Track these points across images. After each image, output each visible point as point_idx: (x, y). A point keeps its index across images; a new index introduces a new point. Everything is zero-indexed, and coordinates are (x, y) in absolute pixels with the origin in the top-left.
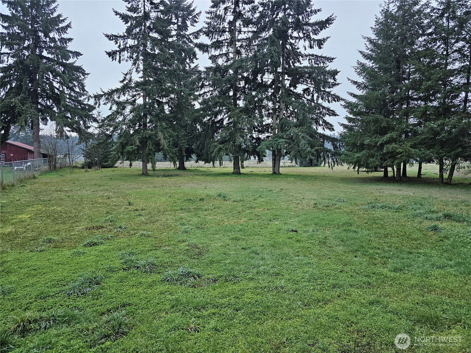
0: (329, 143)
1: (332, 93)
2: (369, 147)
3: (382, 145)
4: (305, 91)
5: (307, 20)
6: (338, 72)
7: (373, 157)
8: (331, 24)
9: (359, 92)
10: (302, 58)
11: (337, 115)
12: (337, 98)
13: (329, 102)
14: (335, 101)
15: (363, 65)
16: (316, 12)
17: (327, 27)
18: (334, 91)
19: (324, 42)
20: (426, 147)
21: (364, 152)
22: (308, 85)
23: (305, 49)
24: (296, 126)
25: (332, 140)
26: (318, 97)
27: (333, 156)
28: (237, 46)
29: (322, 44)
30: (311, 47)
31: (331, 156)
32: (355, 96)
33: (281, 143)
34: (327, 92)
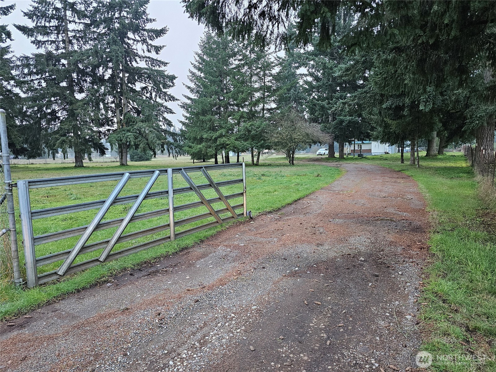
0: (170, 136)
1: (168, 93)
2: (207, 140)
3: (216, 139)
4: (143, 89)
5: (143, 26)
6: (176, 78)
7: (210, 148)
8: (164, 33)
9: (193, 96)
10: (139, 59)
11: (174, 113)
12: (172, 98)
13: (166, 100)
14: (171, 101)
15: (193, 74)
16: (151, 21)
17: (161, 36)
18: (169, 91)
19: (161, 49)
20: (244, 140)
21: (203, 144)
22: (146, 83)
23: (144, 52)
24: (142, 122)
25: (173, 135)
26: (156, 96)
27: (176, 148)
28: (69, 36)
29: (159, 51)
30: (149, 51)
31: (174, 149)
32: (189, 98)
33: (129, 137)
34: (163, 92)
